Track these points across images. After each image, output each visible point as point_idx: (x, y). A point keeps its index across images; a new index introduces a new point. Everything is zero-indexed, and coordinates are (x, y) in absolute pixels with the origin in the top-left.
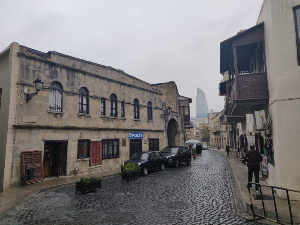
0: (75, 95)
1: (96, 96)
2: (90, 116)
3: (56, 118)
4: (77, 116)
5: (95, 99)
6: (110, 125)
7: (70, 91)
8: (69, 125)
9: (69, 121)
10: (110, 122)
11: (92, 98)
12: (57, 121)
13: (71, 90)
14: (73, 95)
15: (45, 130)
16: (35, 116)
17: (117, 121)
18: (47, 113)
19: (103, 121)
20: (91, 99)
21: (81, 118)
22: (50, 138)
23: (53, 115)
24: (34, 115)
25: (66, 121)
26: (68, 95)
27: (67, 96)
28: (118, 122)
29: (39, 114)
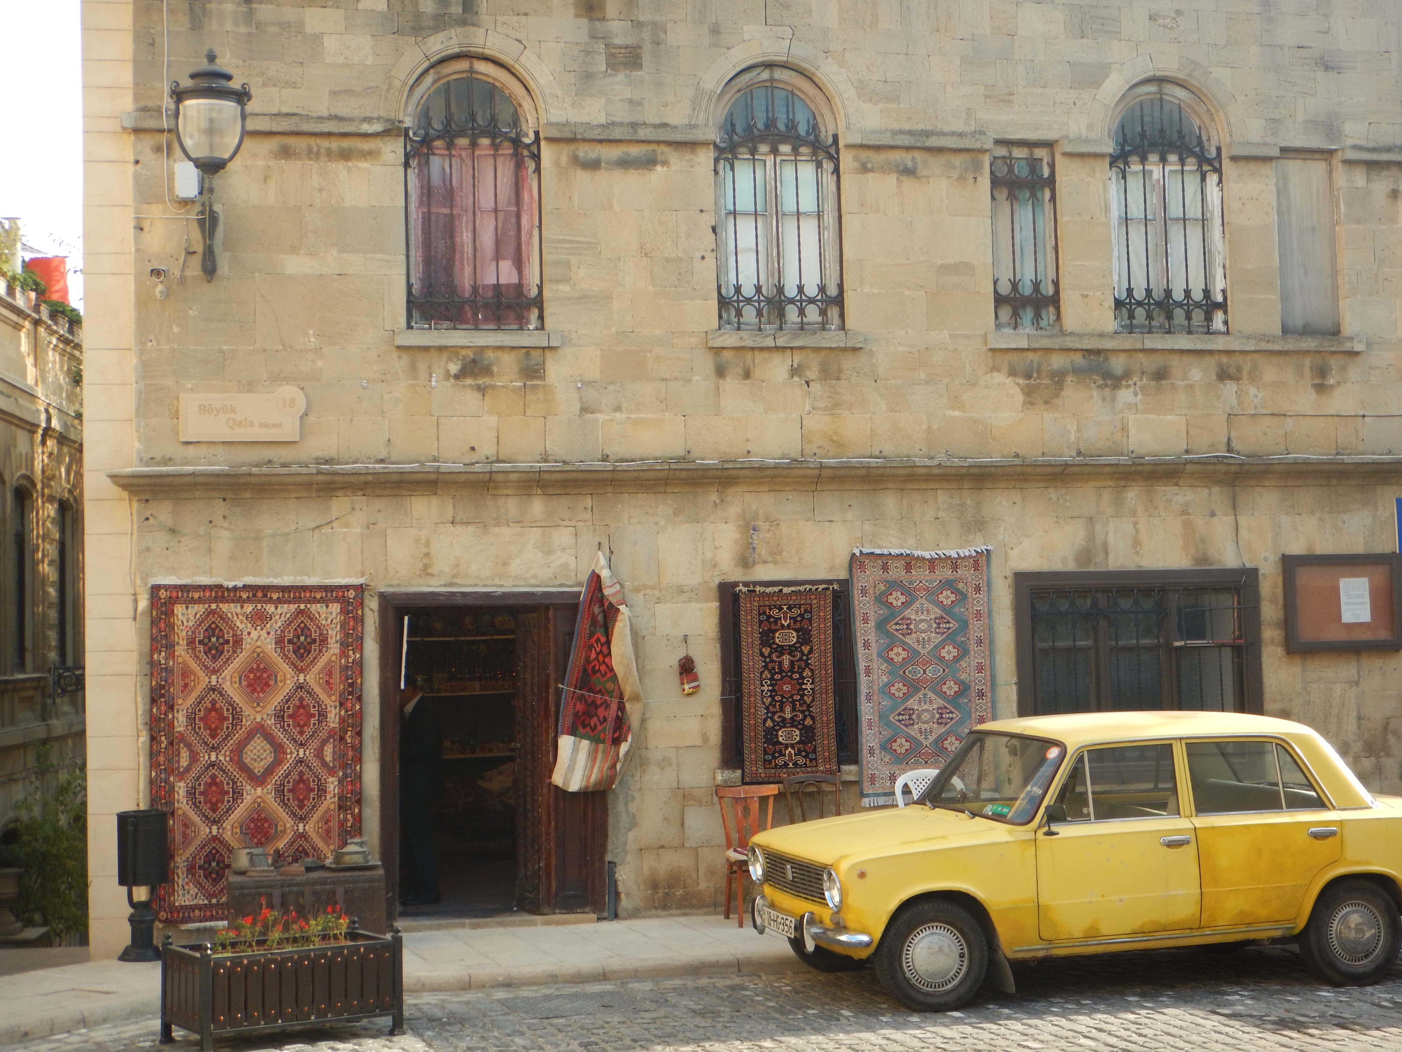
0: (674, 157)
1: (928, 134)
2: (855, 350)
3: (482, 390)
4: (706, 363)
5: (908, 172)
6: (1125, 429)
7: (610, 125)
8: (618, 449)
9: (618, 409)
10: (1125, 395)
11: (877, 158)
12: (492, 420)
13: (622, 114)
14: (649, 163)
15: (379, 503)
16: (289, 391)
17: (1223, 375)
18: (395, 354)
19: (1029, 392)
20: (864, 169)
21: (747, 375)
22: (426, 571)
23: (454, 368)
24: (277, 378)
25: (584, 410)
26: (593, 165)
27: (582, 176)
28: (1230, 388)
29: (320, 364)
